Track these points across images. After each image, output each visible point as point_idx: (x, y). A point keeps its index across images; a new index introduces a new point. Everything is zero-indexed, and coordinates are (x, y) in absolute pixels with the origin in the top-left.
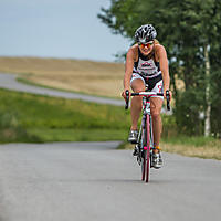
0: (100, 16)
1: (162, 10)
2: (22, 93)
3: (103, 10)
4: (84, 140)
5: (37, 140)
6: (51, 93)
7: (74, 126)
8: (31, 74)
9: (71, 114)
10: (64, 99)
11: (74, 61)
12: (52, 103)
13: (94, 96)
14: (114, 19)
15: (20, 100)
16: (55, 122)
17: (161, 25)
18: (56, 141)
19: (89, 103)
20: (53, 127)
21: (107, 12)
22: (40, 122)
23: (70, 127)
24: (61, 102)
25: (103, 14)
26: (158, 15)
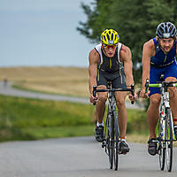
0: (78, 29)
1: (130, 22)
2: (16, 98)
3: (81, 23)
4: (71, 135)
5: (30, 138)
6: (42, 97)
7: (62, 124)
8: (24, 82)
9: (59, 114)
10: (52, 102)
11: (60, 68)
12: (43, 105)
13: (79, 97)
14: (91, 31)
15: (15, 104)
16: (46, 122)
17: (130, 34)
18: (46, 137)
19: (75, 104)
20: (45, 126)
21: (85, 25)
22: (33, 121)
23: (59, 125)
24: (50, 104)
25: (81, 27)
26: (127, 26)
